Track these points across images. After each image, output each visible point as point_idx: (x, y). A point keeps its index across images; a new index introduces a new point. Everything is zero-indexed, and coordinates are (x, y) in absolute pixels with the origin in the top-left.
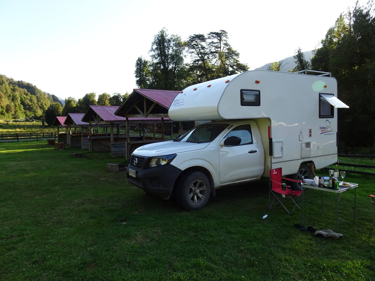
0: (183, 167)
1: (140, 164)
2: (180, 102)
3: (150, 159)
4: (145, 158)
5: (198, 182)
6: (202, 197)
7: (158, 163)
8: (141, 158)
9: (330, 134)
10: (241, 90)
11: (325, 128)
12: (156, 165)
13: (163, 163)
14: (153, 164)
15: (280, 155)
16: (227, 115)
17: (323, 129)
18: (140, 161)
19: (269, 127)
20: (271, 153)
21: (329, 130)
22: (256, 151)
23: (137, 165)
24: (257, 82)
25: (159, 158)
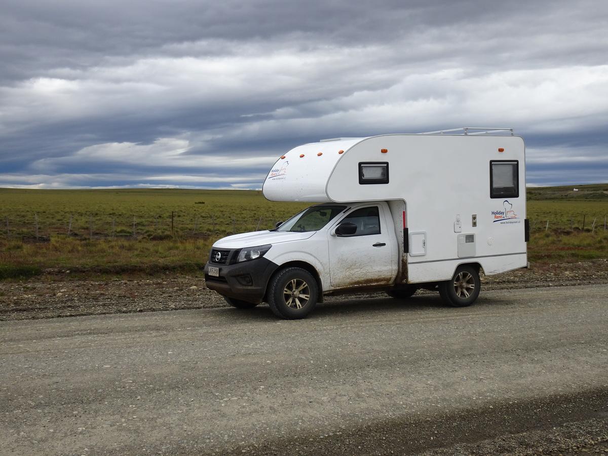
0: (279, 262)
1: (224, 259)
2: (280, 174)
3: (237, 252)
4: (232, 250)
5: (293, 282)
6: (306, 297)
7: (248, 256)
8: (225, 252)
9: (512, 223)
10: (360, 164)
11: (503, 213)
12: (245, 259)
13: (254, 257)
14: (242, 258)
15: (422, 252)
16: (339, 197)
17: (498, 215)
18: (224, 255)
19: (404, 212)
20: (406, 249)
21: (509, 215)
22: (384, 244)
23: (220, 260)
24: (384, 151)
25: (249, 250)
